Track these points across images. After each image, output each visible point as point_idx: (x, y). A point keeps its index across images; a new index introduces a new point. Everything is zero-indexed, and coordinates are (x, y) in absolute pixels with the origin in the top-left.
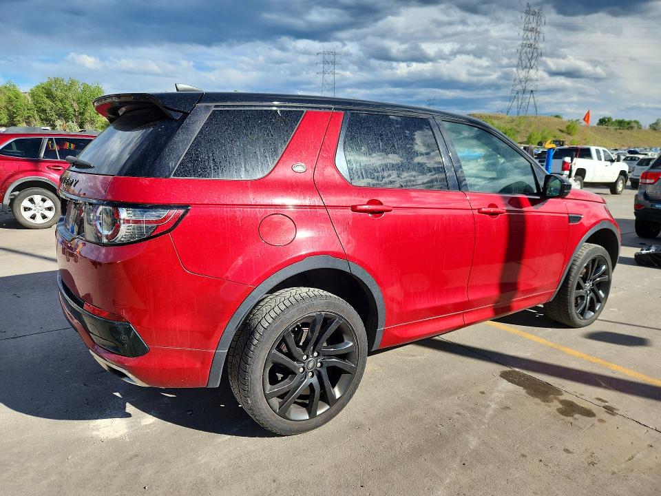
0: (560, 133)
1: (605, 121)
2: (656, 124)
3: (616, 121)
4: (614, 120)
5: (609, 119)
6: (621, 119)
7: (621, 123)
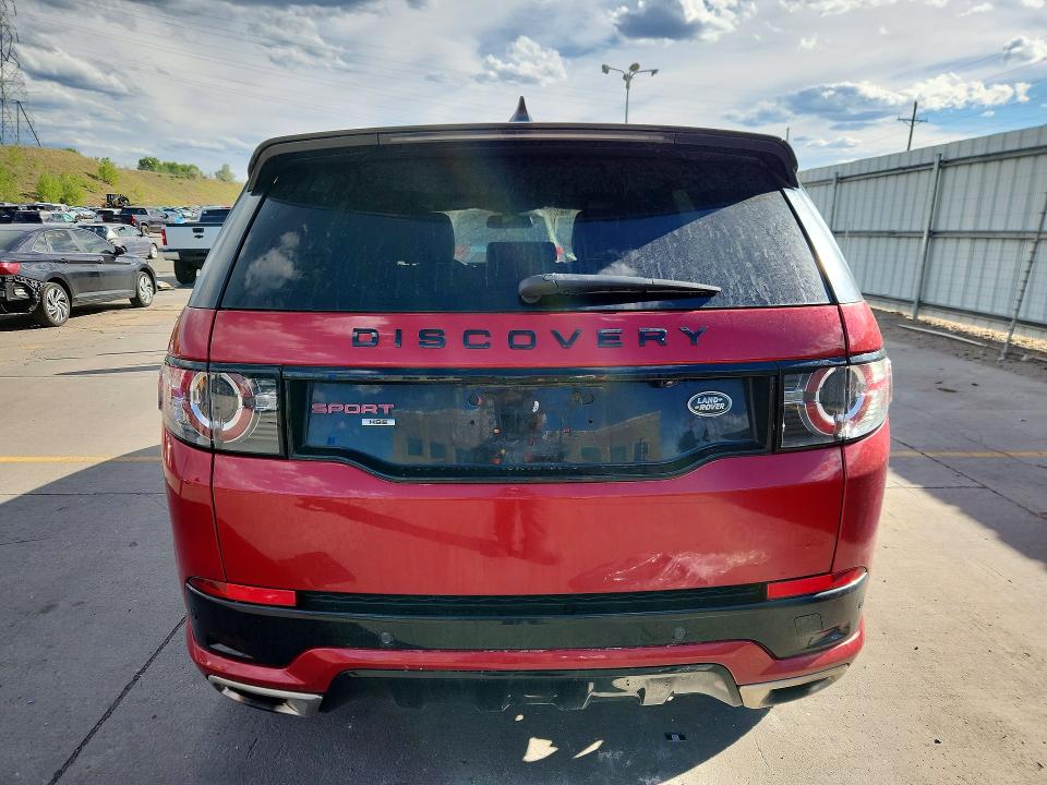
0: (91, 180)
1: (148, 163)
2: (223, 172)
3: (165, 164)
4: (161, 163)
5: (155, 161)
6: (171, 162)
7: (172, 168)
